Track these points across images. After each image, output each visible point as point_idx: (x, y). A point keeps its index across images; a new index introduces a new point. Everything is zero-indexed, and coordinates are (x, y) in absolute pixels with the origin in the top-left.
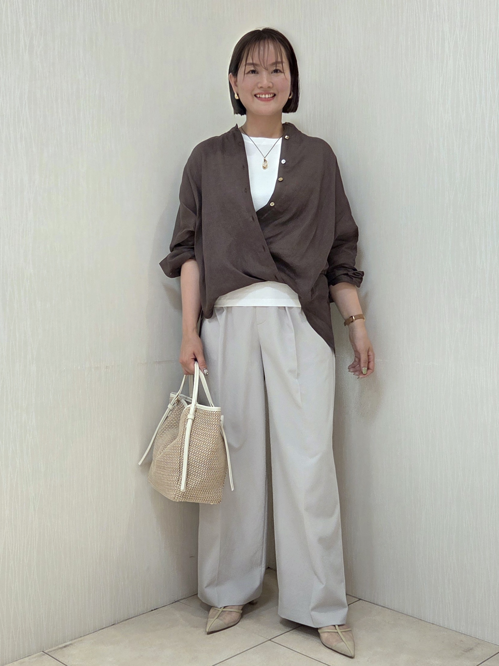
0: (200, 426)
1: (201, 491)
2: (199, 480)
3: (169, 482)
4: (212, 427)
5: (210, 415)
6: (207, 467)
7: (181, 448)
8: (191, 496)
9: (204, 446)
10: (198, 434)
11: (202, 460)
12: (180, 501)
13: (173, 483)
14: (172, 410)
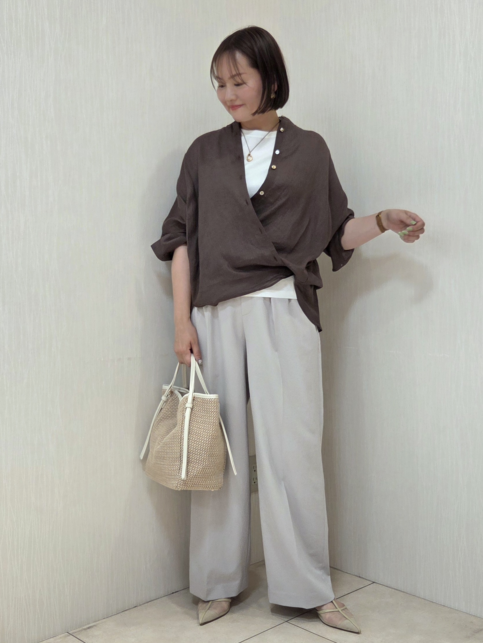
0: (199, 414)
1: (203, 478)
2: (201, 467)
3: (170, 471)
4: (211, 415)
5: (209, 403)
6: (207, 454)
7: (181, 437)
8: (193, 483)
9: (204, 434)
10: (197, 422)
11: (203, 447)
12: (183, 489)
13: (174, 472)
14: (166, 402)
